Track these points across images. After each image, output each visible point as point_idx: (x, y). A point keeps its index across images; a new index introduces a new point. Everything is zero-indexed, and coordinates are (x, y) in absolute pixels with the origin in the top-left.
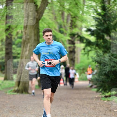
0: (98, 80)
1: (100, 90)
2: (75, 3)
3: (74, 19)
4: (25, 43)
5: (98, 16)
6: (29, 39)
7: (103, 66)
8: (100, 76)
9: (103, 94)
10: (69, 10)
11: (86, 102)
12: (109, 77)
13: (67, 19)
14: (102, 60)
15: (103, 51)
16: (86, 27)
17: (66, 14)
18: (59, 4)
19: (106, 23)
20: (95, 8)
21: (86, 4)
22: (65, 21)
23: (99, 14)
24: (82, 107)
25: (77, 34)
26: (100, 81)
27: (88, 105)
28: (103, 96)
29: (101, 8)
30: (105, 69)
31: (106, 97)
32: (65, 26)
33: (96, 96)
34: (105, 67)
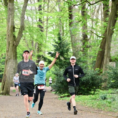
0: (56, 86)
1: (58, 93)
2: (40, 35)
3: (40, 46)
4: (7, 62)
5: (55, 44)
6: (10, 59)
7: (59, 77)
8: (58, 84)
9: (59, 95)
10: (36, 40)
11: (48, 101)
12: (63, 84)
13: (35, 46)
14: (58, 73)
15: (59, 67)
16: (48, 51)
17: (34, 42)
18: (30, 36)
19: (61, 49)
20: (54, 39)
21: (47, 36)
22: (34, 47)
23: (56, 43)
24: (45, 104)
25: (42, 56)
26: (57, 87)
27: (49, 103)
28: (59, 96)
29: (58, 39)
30: (60, 79)
31: (61, 97)
32: (34, 51)
33: (55, 97)
34: (61, 78)
